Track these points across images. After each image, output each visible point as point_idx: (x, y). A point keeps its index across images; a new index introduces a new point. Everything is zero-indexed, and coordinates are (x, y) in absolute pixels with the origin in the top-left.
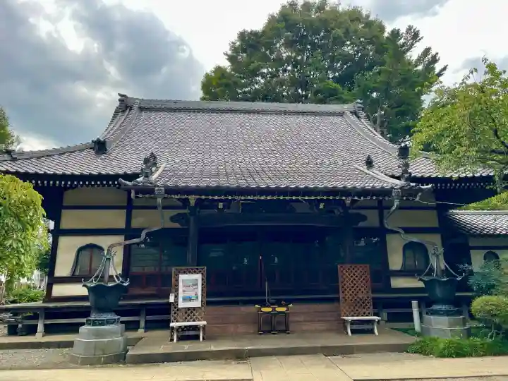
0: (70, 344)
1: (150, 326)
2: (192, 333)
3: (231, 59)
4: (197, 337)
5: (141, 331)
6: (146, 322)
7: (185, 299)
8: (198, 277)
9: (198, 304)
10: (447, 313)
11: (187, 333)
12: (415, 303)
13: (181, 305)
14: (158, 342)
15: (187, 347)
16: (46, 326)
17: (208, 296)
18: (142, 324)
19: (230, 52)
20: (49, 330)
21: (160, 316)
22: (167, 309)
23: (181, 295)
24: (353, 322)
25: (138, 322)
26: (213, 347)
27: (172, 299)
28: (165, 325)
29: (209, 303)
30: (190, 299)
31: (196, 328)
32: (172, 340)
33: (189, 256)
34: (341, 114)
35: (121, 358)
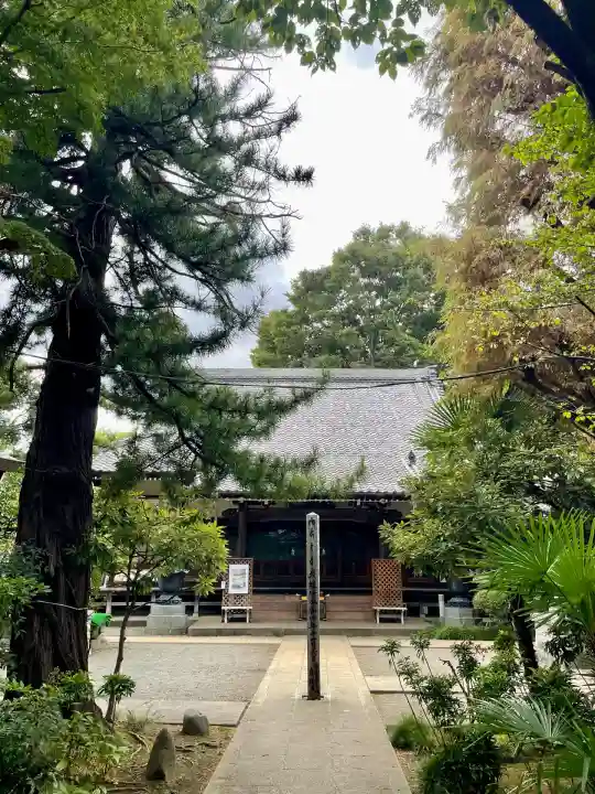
1: (204, 611)
2: (240, 616)
3: (294, 300)
4: (244, 620)
5: (195, 615)
6: (201, 608)
7: (234, 587)
9: (245, 591)
10: (461, 605)
11: (235, 615)
12: (441, 596)
13: (232, 591)
14: (213, 622)
15: (235, 627)
16: (113, 608)
17: (255, 584)
18: (196, 609)
19: (292, 292)
20: (115, 611)
22: (218, 595)
23: (231, 583)
24: (382, 612)
25: (192, 608)
26: (253, 626)
27: (223, 586)
28: (217, 611)
29: (255, 592)
30: (239, 587)
31: (243, 611)
32: (223, 621)
33: (240, 547)
34: (413, 382)
35: (184, 632)
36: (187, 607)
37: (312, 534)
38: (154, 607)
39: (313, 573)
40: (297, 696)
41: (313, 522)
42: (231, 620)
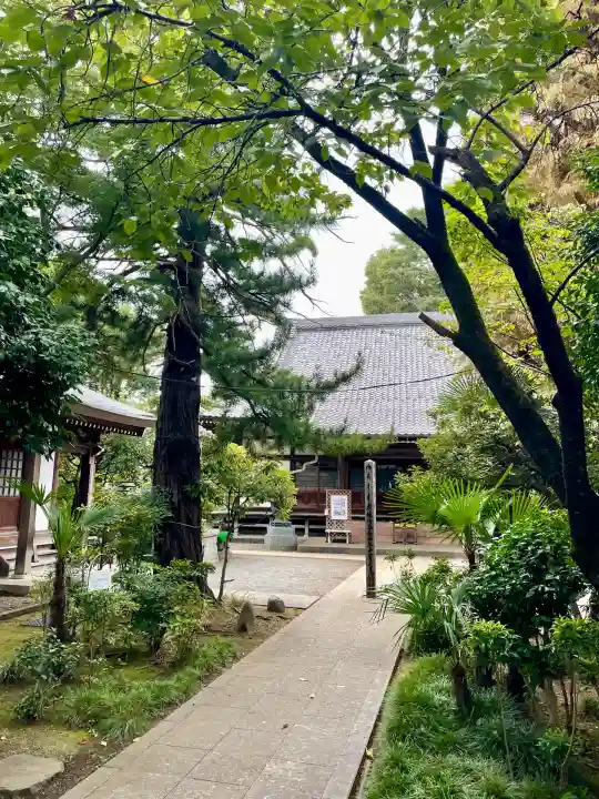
0: (262, 541)
1: (313, 532)
2: (340, 538)
4: (344, 541)
5: (306, 536)
6: (310, 530)
7: (336, 513)
8: (345, 497)
9: (345, 517)
11: (337, 538)
13: (334, 517)
14: (319, 542)
15: (336, 545)
16: (239, 528)
17: (353, 512)
18: (307, 531)
20: (242, 531)
21: (317, 525)
22: (322, 521)
23: (333, 509)
25: (303, 530)
26: (351, 546)
27: (326, 513)
28: (322, 533)
29: (353, 518)
30: (339, 514)
31: (344, 534)
32: (327, 542)
33: (338, 481)
35: (294, 548)
36: (297, 530)
37: (368, 477)
38: (270, 528)
39: (370, 506)
40: (360, 595)
41: (370, 467)
42: (334, 541)
